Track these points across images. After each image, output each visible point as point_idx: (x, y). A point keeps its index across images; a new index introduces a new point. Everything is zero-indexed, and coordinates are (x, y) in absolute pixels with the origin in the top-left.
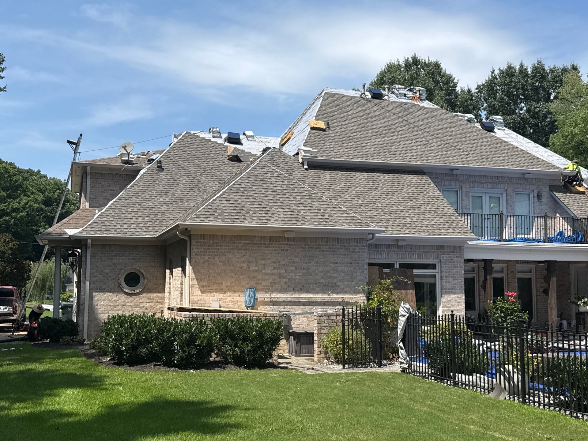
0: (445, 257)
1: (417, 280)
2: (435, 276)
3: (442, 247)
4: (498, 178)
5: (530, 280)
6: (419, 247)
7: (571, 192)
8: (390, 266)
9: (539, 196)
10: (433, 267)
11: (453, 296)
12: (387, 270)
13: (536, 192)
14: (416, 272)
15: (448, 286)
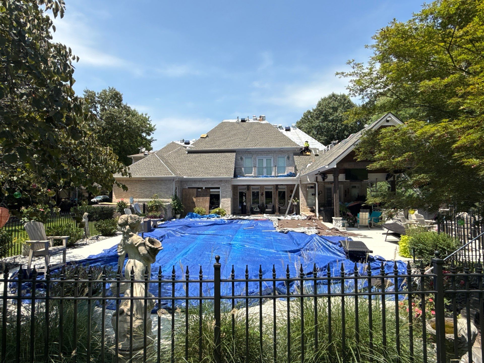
0: (223, 184)
1: (212, 193)
2: (219, 192)
3: (222, 181)
4: (269, 151)
5: (284, 192)
6: (212, 181)
7: (303, 155)
8: (202, 188)
9: (288, 158)
10: (219, 188)
11: (226, 199)
12: (200, 190)
13: (287, 156)
14: (211, 190)
15: (224, 195)
